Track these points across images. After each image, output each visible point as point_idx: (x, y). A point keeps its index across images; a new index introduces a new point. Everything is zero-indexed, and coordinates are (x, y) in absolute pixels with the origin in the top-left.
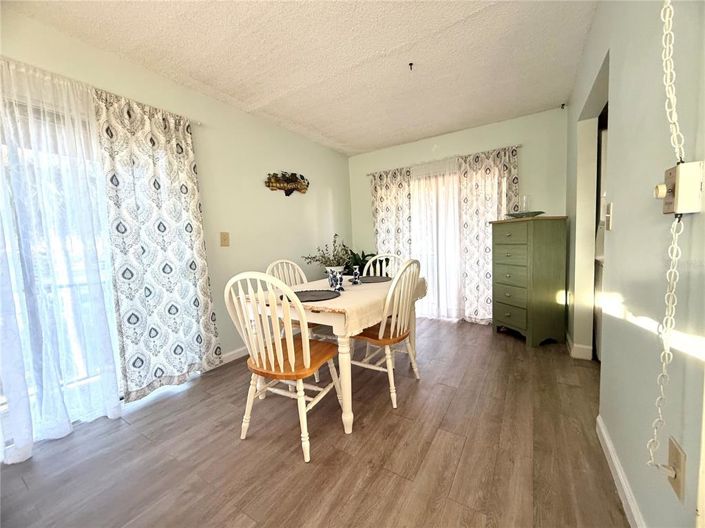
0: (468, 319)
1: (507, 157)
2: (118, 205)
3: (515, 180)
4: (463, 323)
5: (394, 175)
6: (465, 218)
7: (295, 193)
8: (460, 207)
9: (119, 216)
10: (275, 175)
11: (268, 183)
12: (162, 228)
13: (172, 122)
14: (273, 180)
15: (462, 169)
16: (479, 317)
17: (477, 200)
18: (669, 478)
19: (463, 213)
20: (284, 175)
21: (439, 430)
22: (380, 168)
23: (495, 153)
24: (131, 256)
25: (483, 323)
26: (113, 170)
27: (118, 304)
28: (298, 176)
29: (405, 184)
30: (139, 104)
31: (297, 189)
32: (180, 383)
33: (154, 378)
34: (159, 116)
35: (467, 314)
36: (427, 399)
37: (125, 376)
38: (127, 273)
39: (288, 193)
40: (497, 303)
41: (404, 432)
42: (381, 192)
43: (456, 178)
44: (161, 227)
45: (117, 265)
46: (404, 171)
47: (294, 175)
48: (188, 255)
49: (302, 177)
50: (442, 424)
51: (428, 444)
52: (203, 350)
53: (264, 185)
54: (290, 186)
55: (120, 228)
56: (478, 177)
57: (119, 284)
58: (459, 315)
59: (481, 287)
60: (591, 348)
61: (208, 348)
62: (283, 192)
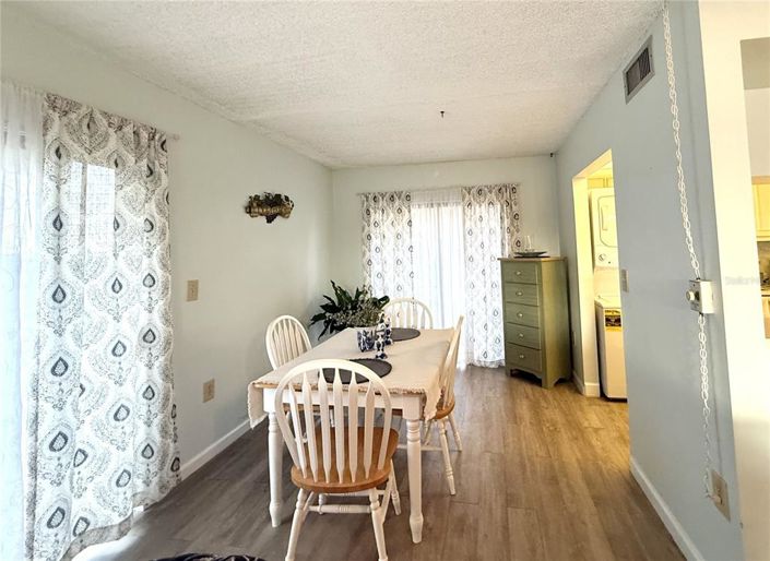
0: (477, 364)
1: (507, 193)
2: (58, 260)
3: (516, 217)
4: (471, 367)
5: (392, 198)
6: (470, 251)
7: (278, 218)
8: (465, 239)
9: (58, 275)
10: (257, 197)
11: (249, 209)
12: (117, 288)
13: (144, 135)
14: (255, 204)
15: (467, 199)
16: (489, 360)
17: (482, 233)
18: (716, 504)
19: (468, 245)
20: (267, 197)
21: (509, 509)
22: (375, 189)
23: (497, 188)
24: (68, 338)
25: (493, 366)
26: (58, 208)
27: (36, 420)
28: (283, 197)
29: (404, 210)
30: (105, 114)
31: (280, 214)
32: (122, 534)
33: (73, 538)
34: (128, 130)
35: (476, 358)
36: (480, 474)
37: (31, 548)
38: (60, 367)
39: (270, 219)
40: (510, 345)
41: (476, 521)
42: (376, 216)
43: (460, 208)
44: (117, 286)
45: (44, 356)
46: (403, 196)
47: (278, 196)
48: (143, 322)
49: (287, 198)
50: (510, 501)
51: (506, 528)
52: (153, 468)
53: (243, 210)
54: (272, 211)
55: (59, 295)
56: (481, 209)
57: (44, 384)
58: (468, 359)
59: (490, 326)
60: (598, 385)
61: (163, 463)
62: (264, 219)
